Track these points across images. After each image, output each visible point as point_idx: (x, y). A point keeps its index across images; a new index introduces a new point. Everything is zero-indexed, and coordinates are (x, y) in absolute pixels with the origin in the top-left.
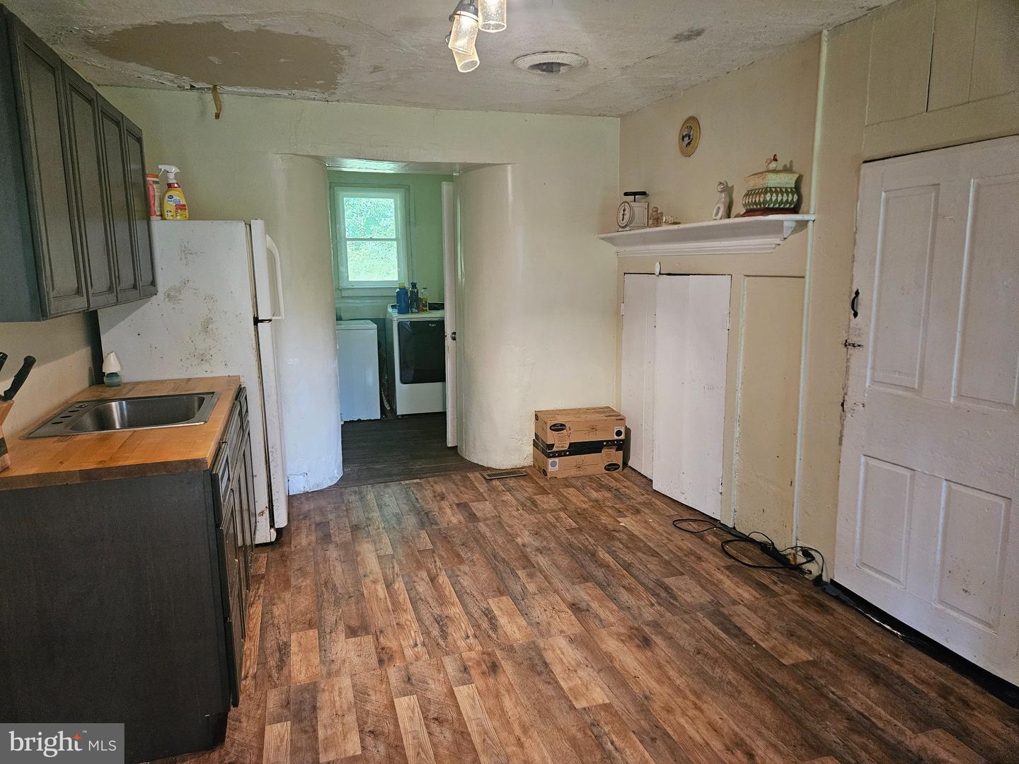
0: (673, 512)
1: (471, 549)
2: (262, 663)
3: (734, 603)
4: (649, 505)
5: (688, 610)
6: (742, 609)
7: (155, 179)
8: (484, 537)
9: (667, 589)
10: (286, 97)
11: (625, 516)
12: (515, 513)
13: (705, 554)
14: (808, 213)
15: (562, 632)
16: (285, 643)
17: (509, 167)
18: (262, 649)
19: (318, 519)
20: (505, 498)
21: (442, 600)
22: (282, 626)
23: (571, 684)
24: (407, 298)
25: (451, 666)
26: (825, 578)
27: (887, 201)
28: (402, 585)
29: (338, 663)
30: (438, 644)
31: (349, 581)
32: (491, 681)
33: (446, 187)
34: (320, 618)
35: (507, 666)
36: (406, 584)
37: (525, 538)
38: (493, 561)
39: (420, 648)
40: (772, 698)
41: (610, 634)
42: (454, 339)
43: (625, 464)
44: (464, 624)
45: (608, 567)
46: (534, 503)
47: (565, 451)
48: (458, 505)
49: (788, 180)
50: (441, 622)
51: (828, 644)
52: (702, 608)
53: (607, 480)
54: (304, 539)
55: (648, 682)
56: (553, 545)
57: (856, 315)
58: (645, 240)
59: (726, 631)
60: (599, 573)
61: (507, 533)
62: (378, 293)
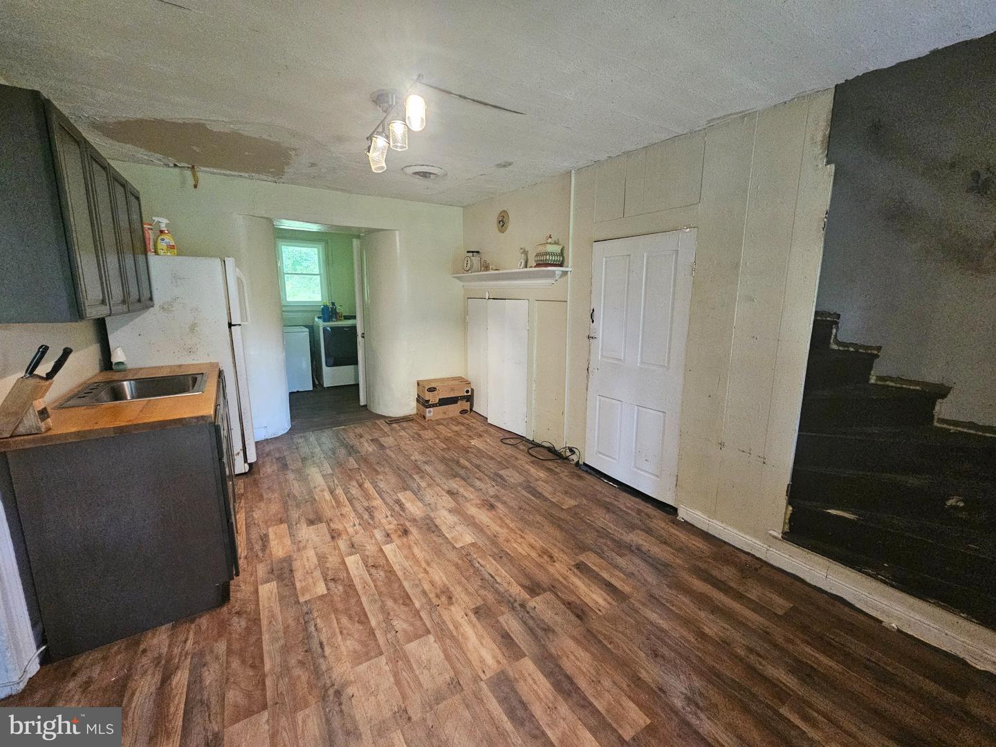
0: (500, 435)
1: (383, 466)
2: (251, 549)
3: (537, 480)
4: (486, 431)
5: (513, 487)
6: (540, 483)
7: (150, 227)
8: (391, 458)
9: (501, 477)
10: (246, 178)
11: (473, 439)
12: (409, 443)
13: (520, 456)
14: (567, 267)
15: (444, 507)
16: (265, 535)
17: (397, 232)
18: (249, 540)
19: (277, 455)
20: (401, 434)
21: (368, 497)
22: (261, 524)
23: (453, 535)
24: (329, 312)
25: (378, 535)
26: (581, 463)
27: (606, 262)
28: (341, 491)
29: (304, 542)
30: (369, 523)
31: (304, 492)
32: (405, 540)
33: (356, 242)
34: (287, 516)
35: (414, 530)
36: (343, 490)
37: (416, 456)
38: (397, 471)
39: (357, 527)
40: (559, 526)
41: (472, 505)
42: (363, 337)
43: (471, 410)
44: (384, 509)
45: (467, 468)
46: (419, 436)
47: (436, 404)
48: (372, 440)
49: (557, 249)
50: (369, 510)
51: (584, 496)
52: (520, 485)
53: (461, 420)
54: (269, 469)
55: (495, 528)
56: (433, 458)
57: (593, 322)
58: (480, 279)
59: (534, 496)
60: (462, 472)
61: (405, 455)
62: (309, 309)
